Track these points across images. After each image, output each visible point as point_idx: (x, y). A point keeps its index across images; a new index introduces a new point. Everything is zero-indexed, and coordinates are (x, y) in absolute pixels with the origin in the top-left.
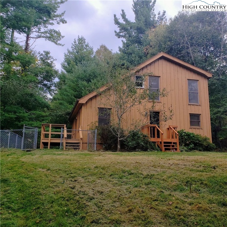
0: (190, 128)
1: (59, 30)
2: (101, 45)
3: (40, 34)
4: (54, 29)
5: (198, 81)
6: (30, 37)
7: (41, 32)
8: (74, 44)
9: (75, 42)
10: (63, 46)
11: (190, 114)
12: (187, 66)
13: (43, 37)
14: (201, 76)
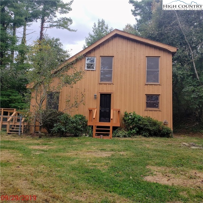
0: (146, 110)
1: (70, 18)
2: (127, 25)
3: (51, 23)
4: (66, 17)
5: (160, 58)
6: (44, 28)
7: (54, 21)
8: (94, 27)
9: (95, 26)
10: (76, 31)
11: (146, 94)
12: (146, 42)
13: (55, 26)
14: (163, 51)
